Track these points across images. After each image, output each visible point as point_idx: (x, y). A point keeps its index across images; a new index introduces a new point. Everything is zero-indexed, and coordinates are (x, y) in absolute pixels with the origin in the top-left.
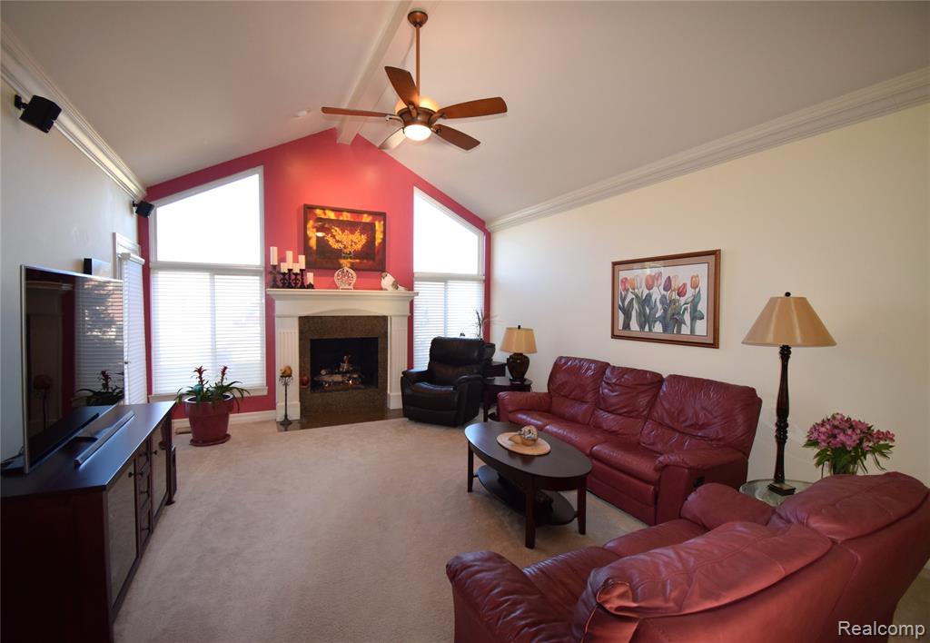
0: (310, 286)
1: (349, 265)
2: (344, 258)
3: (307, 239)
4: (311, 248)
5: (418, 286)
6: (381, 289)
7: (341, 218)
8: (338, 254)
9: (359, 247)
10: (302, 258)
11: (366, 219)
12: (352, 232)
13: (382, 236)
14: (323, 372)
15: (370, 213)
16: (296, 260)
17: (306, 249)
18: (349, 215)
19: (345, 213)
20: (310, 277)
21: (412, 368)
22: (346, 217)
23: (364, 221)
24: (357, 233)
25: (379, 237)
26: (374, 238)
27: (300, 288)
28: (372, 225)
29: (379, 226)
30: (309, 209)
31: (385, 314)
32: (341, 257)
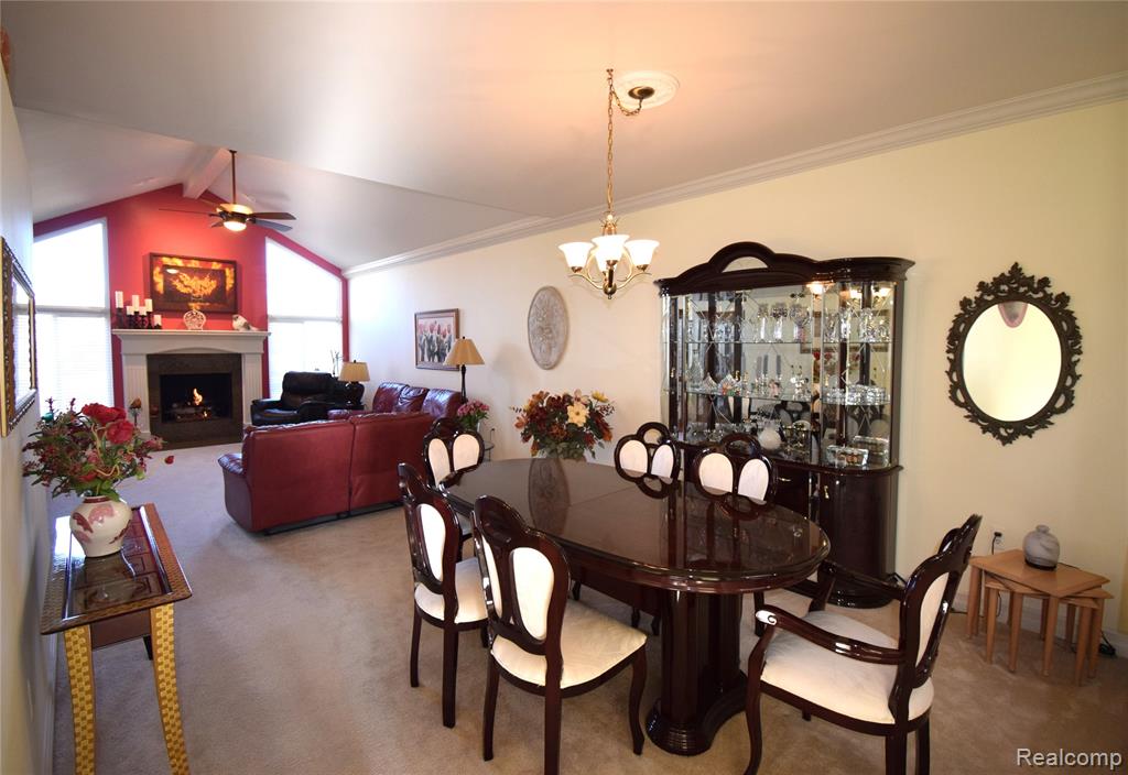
0: (158, 327)
1: (198, 308)
2: (194, 301)
3: (153, 284)
4: (158, 293)
5: (272, 327)
6: (233, 329)
7: (189, 265)
8: (187, 298)
9: (209, 291)
10: (149, 302)
11: (216, 266)
12: (201, 278)
13: (232, 282)
14: (175, 405)
15: (218, 261)
16: (142, 304)
17: (153, 294)
18: (197, 262)
19: (193, 261)
20: (158, 319)
21: (268, 397)
22: (194, 264)
23: (213, 267)
24: (207, 279)
25: (230, 283)
26: (225, 283)
27: (148, 328)
28: (222, 273)
29: (229, 272)
30: (154, 258)
31: (239, 352)
32: (190, 301)
